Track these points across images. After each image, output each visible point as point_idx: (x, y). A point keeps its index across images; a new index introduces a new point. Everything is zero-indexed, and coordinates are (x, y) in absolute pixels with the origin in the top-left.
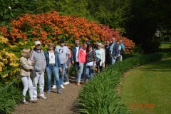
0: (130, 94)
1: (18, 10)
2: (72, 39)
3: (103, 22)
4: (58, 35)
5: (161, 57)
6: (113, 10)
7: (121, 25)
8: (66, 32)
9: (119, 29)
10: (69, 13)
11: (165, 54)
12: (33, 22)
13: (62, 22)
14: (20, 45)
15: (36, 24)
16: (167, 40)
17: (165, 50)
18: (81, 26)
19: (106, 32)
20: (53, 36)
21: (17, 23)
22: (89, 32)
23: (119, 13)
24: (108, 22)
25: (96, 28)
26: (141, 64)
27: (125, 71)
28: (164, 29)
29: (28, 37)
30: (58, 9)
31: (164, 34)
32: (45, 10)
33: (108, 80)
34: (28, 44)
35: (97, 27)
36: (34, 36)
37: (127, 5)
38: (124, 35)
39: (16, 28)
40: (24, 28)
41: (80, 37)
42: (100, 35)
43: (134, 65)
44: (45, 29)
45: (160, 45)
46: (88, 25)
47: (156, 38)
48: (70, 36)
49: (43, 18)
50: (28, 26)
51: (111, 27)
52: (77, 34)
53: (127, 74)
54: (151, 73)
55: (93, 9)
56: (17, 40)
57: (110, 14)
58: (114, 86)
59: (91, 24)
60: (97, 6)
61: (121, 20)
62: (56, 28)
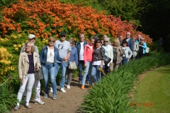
0: (147, 101)
2: (75, 32)
3: (113, 12)
4: (59, 27)
7: (135, 17)
8: (69, 24)
9: (133, 22)
12: (28, 10)
13: (64, 12)
14: (13, 39)
15: (33, 13)
18: (87, 17)
19: (117, 24)
20: (53, 28)
21: (10, 12)
22: (96, 24)
24: (119, 12)
25: (105, 20)
26: (161, 65)
27: (141, 73)
29: (23, 28)
33: (120, 82)
34: (23, 38)
36: (29, 27)
39: (8, 17)
40: (18, 17)
41: (86, 30)
42: (110, 28)
43: (151, 65)
44: (43, 20)
46: (95, 16)
48: (74, 28)
49: (41, 5)
50: (23, 16)
51: (123, 19)
52: (82, 27)
53: (143, 77)
56: (9, 32)
58: (127, 91)
59: (99, 14)
61: (136, 11)
62: (57, 18)
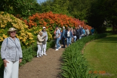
0: (89, 53)
1: (32, 11)
3: (76, 17)
4: (52, 24)
5: (106, 35)
6: (81, 10)
7: (85, 19)
8: (56, 22)
9: (84, 21)
10: (58, 12)
11: (108, 34)
12: (39, 17)
13: (54, 17)
14: (33, 29)
15: (41, 18)
16: (110, 26)
17: (109, 32)
18: (64, 19)
19: (77, 22)
20: (50, 24)
21: (32, 18)
22: (68, 22)
23: (84, 12)
24: (78, 17)
25: (72, 20)
26: (95, 39)
27: (87, 42)
28: (108, 20)
29: (37, 25)
30: (53, 10)
31: (109, 23)
32: (46, 11)
34: (38, 29)
35: (73, 20)
36: (40, 24)
37: (88, 8)
38: (87, 24)
39: (31, 20)
40: (35, 20)
41: (64, 25)
42: (74, 24)
43: (91, 39)
44: (46, 21)
45: (106, 29)
47: (104, 25)
48: (58, 24)
49: (45, 15)
50: (37, 20)
51: (80, 20)
52: (62, 23)
53: (88, 44)
54: (100, 43)
55: (70, 10)
56: (32, 26)
57: (79, 13)
58: (81, 49)
59: (69, 18)
60: (72, 8)
61: (85, 16)
62: (51, 20)
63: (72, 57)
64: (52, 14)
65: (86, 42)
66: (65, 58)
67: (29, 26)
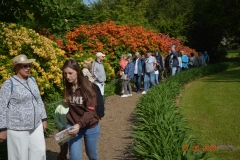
1: (73, 20)
2: (129, 49)
3: (162, 30)
4: (114, 46)
5: (226, 67)
6: (174, 17)
7: (182, 34)
8: (123, 42)
9: (180, 38)
10: (126, 22)
11: (231, 64)
12: (88, 33)
13: (118, 33)
14: (76, 58)
15: (92, 35)
16: (235, 48)
17: (232, 60)
18: (139, 36)
19: (165, 41)
20: (109, 47)
21: (73, 35)
22: (147, 42)
23: (180, 20)
24: (168, 30)
25: (154, 37)
26: (204, 75)
27: (186, 82)
28: (231, 36)
29: (84, 49)
30: (115, 18)
31: (232, 42)
32: (101, 20)
33: (167, 90)
34: (84, 56)
35: (156, 36)
36: (89, 48)
37: (189, 11)
38: (186, 44)
39: (72, 39)
40: (79, 39)
41: (138, 47)
42: (160, 45)
43: (195, 76)
44: (101, 41)
45: (226, 54)
46: (146, 35)
47: (222, 46)
48: (127, 46)
49: (99, 28)
50: (84, 38)
51: (171, 36)
52: (135, 45)
53: (189, 85)
54: (213, 84)
55: (152, 16)
56: (74, 52)
57: (170, 22)
59: (149, 33)
60: (156, 13)
61: (182, 28)
62: (113, 38)
63: (154, 114)
64: (113, 26)
65: (183, 82)
66: (140, 116)
67: (67, 50)
